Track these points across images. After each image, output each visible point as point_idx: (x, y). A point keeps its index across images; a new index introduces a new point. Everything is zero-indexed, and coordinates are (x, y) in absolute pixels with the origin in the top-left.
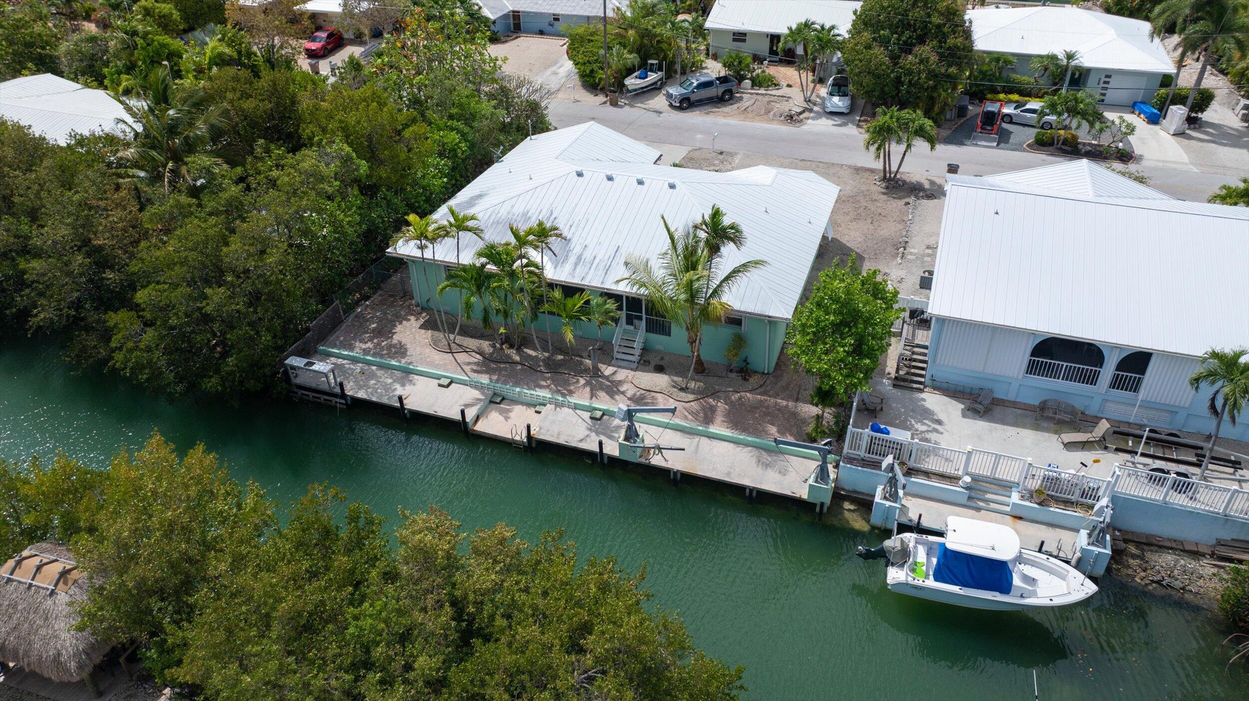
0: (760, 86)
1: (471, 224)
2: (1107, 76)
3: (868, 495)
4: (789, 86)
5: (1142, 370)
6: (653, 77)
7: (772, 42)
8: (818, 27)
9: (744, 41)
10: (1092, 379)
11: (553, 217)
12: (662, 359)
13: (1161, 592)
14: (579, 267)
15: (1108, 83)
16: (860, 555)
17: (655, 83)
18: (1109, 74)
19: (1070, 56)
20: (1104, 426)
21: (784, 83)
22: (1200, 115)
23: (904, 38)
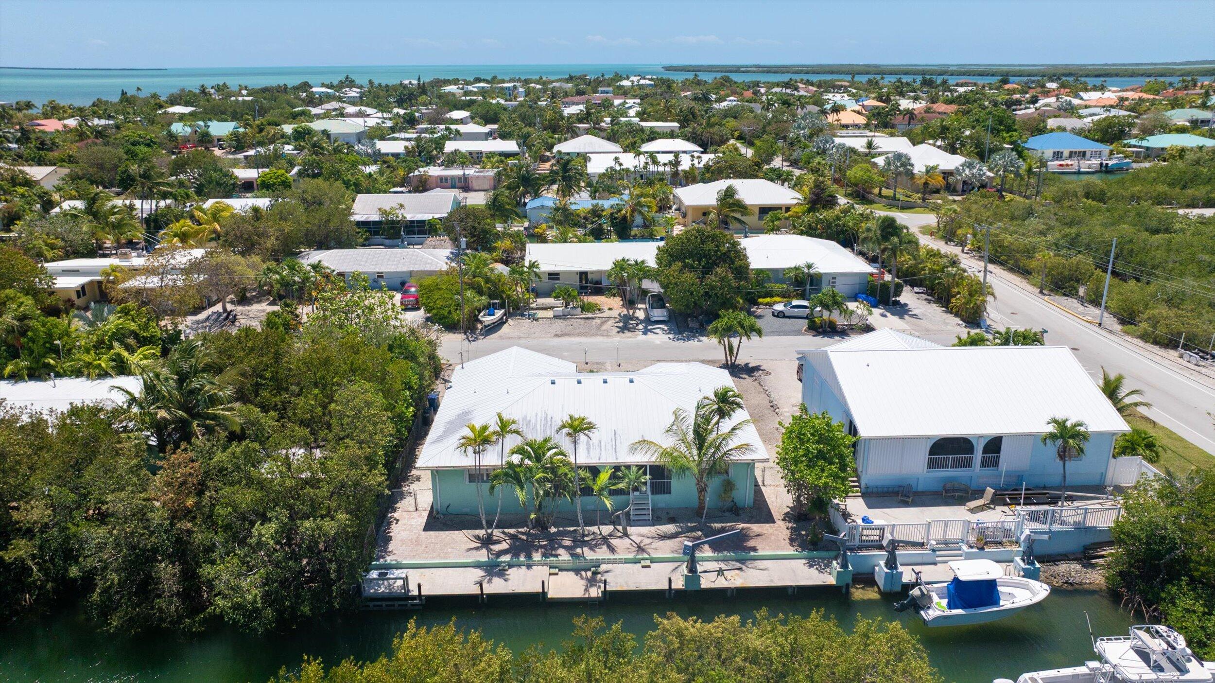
0: (588, 311)
1: (513, 427)
2: (833, 278)
3: (868, 574)
4: (610, 309)
5: (998, 451)
6: (499, 313)
7: (581, 278)
8: (633, 262)
9: (558, 279)
10: (968, 464)
11: (549, 417)
12: (668, 513)
13: (1070, 588)
14: (591, 450)
15: (834, 283)
16: (897, 610)
17: (502, 318)
18: (834, 277)
19: (809, 266)
20: (990, 491)
21: (606, 308)
22: (898, 299)
23: (703, 264)
